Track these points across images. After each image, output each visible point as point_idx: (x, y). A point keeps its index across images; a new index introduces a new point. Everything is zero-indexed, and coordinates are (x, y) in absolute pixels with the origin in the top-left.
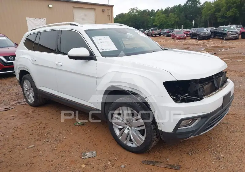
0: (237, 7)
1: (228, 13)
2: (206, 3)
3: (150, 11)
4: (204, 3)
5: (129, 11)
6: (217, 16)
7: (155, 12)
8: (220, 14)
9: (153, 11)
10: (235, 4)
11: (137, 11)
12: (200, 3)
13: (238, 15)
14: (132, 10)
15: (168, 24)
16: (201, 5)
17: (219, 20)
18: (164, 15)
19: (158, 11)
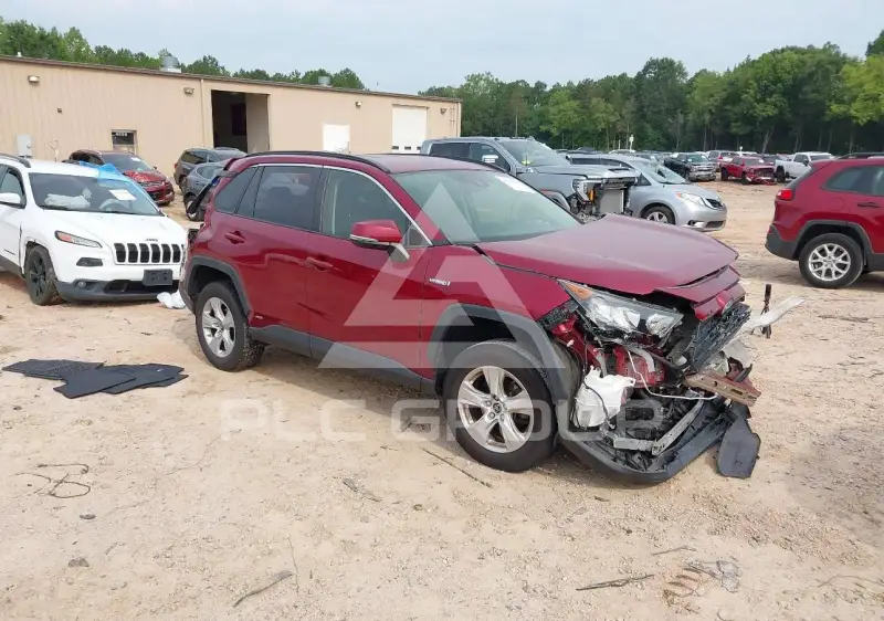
0: (784, 94)
1: (760, 107)
2: (702, 74)
3: (532, 85)
4: (697, 75)
5: (464, 82)
6: (730, 114)
7: (548, 89)
8: (737, 109)
9: (540, 86)
10: (779, 85)
11: (490, 83)
12: (684, 74)
13: (788, 116)
14: (475, 79)
15: (587, 132)
16: (689, 78)
17: (735, 129)
18: (574, 104)
19: (557, 88)
